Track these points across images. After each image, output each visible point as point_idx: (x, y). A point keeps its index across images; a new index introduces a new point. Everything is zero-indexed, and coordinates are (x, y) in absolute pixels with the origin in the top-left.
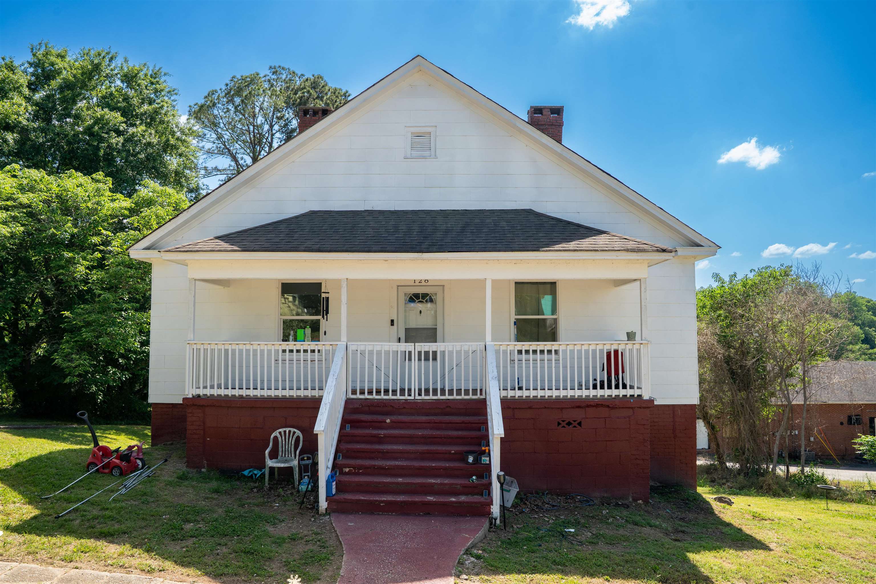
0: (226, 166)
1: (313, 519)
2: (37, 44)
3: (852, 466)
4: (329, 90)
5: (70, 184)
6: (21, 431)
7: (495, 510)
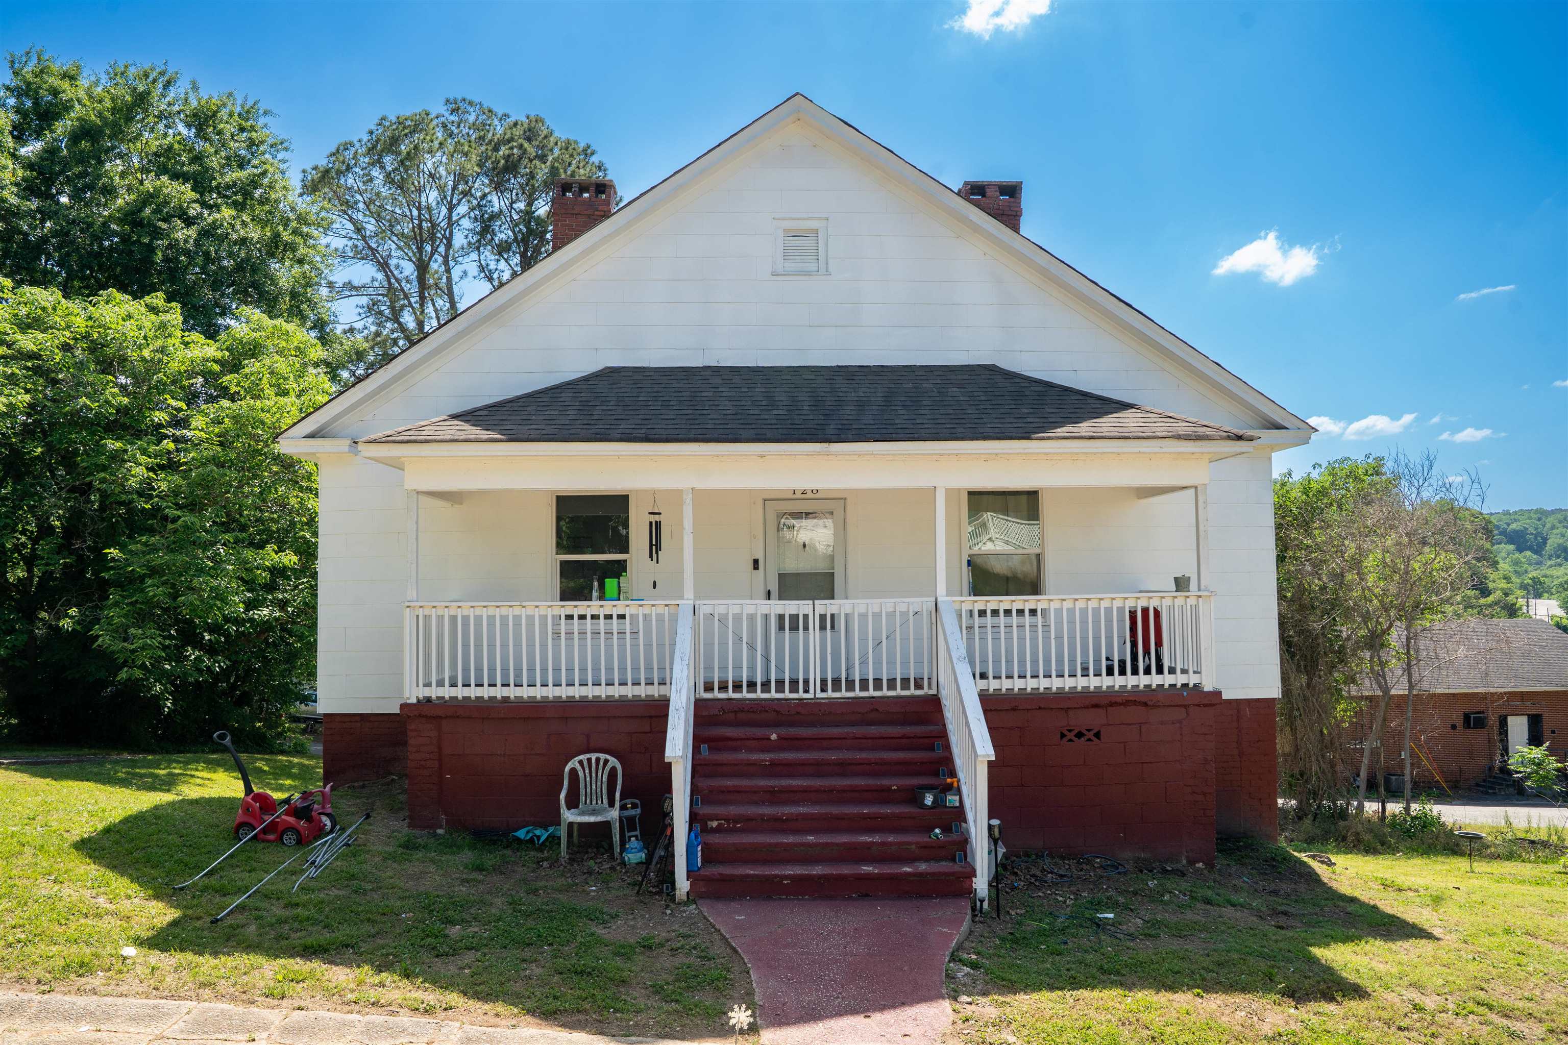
0: (366, 280)
1: (669, 912)
2: (23, 52)
3: (1472, 800)
4: (556, 144)
5: (111, 314)
6: (41, 768)
7: (981, 884)
